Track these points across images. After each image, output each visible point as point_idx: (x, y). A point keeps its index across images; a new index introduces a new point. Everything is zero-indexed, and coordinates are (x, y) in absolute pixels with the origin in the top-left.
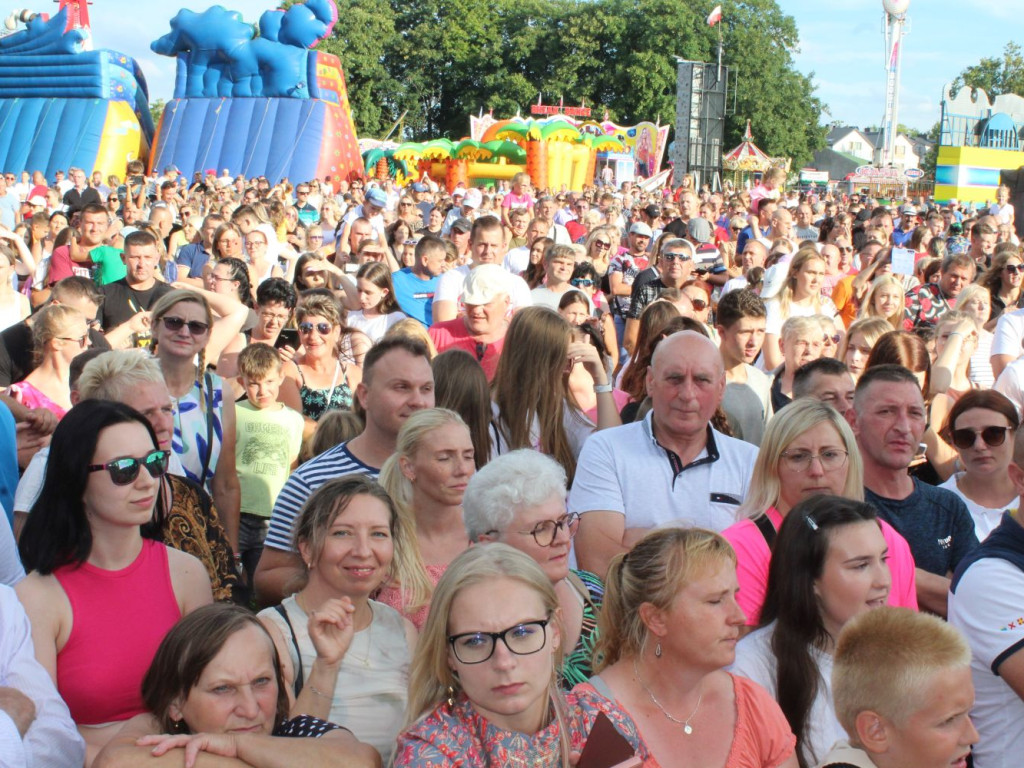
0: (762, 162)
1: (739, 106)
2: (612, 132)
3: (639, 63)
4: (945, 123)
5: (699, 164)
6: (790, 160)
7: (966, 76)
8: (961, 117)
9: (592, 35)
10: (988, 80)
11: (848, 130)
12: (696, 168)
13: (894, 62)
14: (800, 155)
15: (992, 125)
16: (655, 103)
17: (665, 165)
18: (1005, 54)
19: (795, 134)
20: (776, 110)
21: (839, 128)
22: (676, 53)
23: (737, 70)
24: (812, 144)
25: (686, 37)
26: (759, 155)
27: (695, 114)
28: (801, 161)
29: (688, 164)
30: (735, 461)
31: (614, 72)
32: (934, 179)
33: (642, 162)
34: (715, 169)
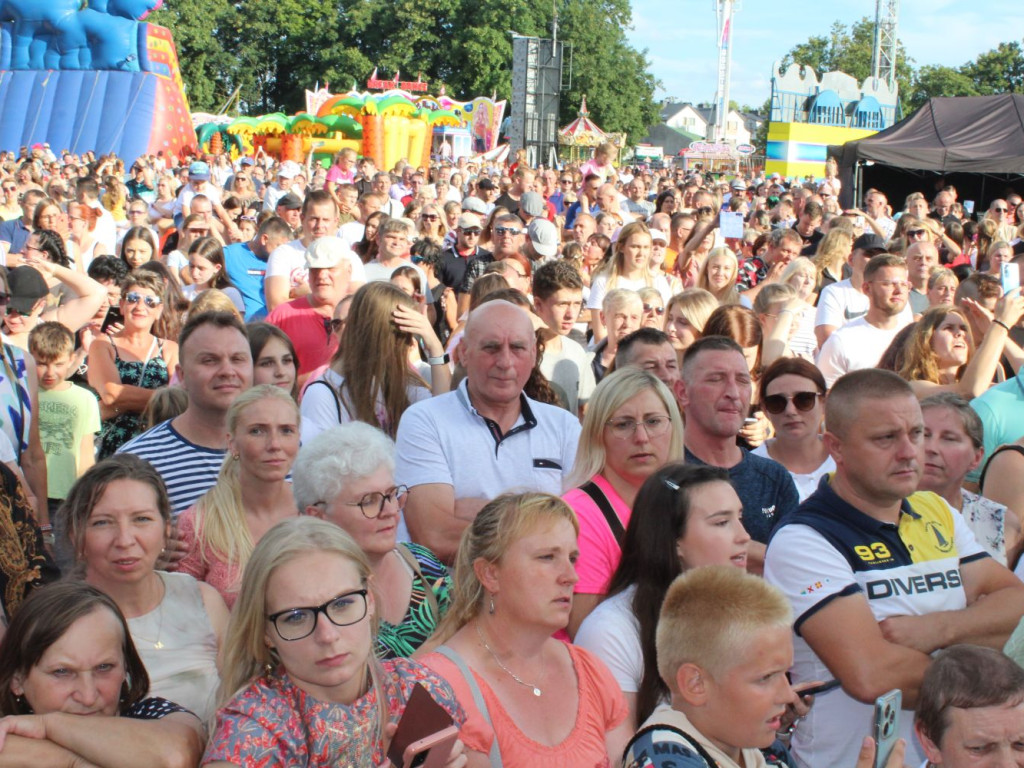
0: (594, 136)
1: (575, 82)
2: (448, 107)
3: (475, 38)
4: (775, 99)
5: (535, 139)
6: (625, 135)
7: (795, 54)
8: (790, 94)
9: (427, 11)
10: (816, 58)
11: (682, 105)
12: (532, 143)
13: (726, 39)
14: (635, 130)
15: (820, 102)
16: (492, 78)
17: (502, 140)
18: (832, 33)
19: (631, 109)
20: (611, 86)
21: (674, 105)
22: (512, 28)
23: (573, 45)
24: (646, 120)
25: (520, 12)
26: (595, 131)
27: (531, 89)
28: (636, 136)
29: (525, 139)
30: (551, 426)
31: (450, 48)
32: (765, 154)
33: (479, 137)
34: (551, 144)
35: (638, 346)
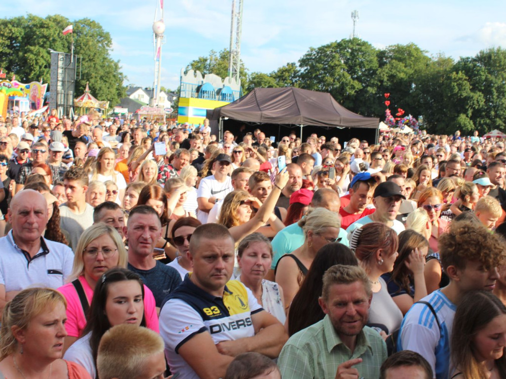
0: (94, 103)
1: (83, 75)
2: (17, 86)
3: (31, 52)
4: (182, 87)
5: (62, 103)
6: (109, 102)
7: (192, 65)
8: (189, 84)
9: (6, 37)
10: (202, 67)
11: (137, 88)
12: (61, 105)
13: (158, 57)
14: (114, 100)
15: (204, 88)
16: (40, 72)
17: (45, 104)
18: (210, 55)
19: (111, 90)
20: (101, 78)
21: (133, 88)
22: (50, 48)
23: (81, 57)
24: (119, 95)
25: (54, 40)
26: (93, 100)
27: (60, 78)
28: (114, 102)
29: (57, 103)
30: (56, 253)
31: (18, 56)
32: (177, 113)
33: (33, 102)
34: (71, 106)
35: (104, 211)
